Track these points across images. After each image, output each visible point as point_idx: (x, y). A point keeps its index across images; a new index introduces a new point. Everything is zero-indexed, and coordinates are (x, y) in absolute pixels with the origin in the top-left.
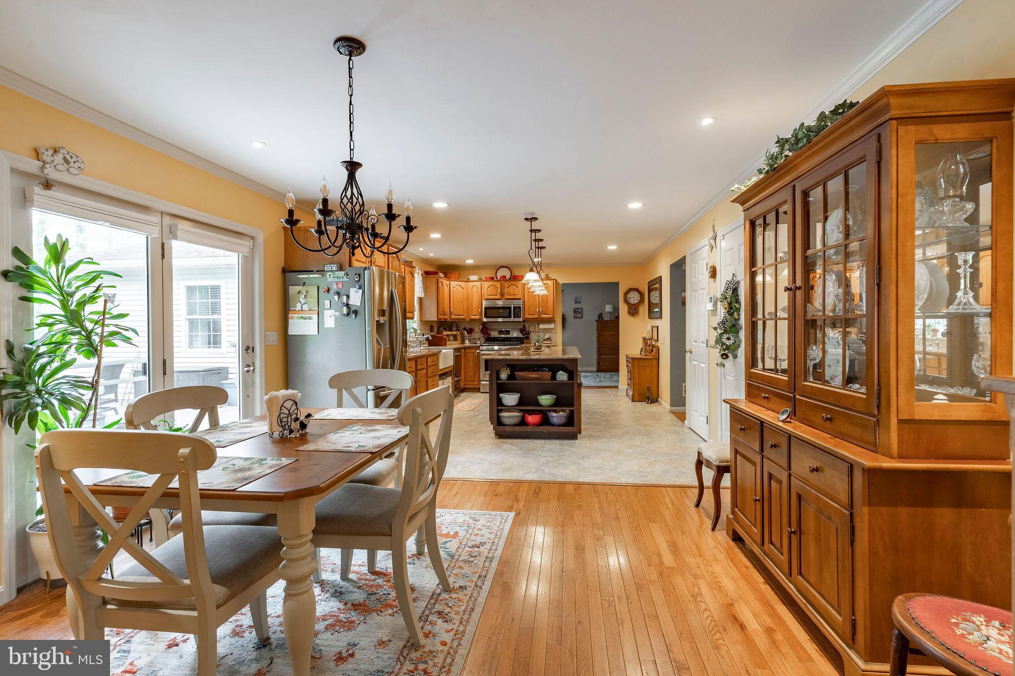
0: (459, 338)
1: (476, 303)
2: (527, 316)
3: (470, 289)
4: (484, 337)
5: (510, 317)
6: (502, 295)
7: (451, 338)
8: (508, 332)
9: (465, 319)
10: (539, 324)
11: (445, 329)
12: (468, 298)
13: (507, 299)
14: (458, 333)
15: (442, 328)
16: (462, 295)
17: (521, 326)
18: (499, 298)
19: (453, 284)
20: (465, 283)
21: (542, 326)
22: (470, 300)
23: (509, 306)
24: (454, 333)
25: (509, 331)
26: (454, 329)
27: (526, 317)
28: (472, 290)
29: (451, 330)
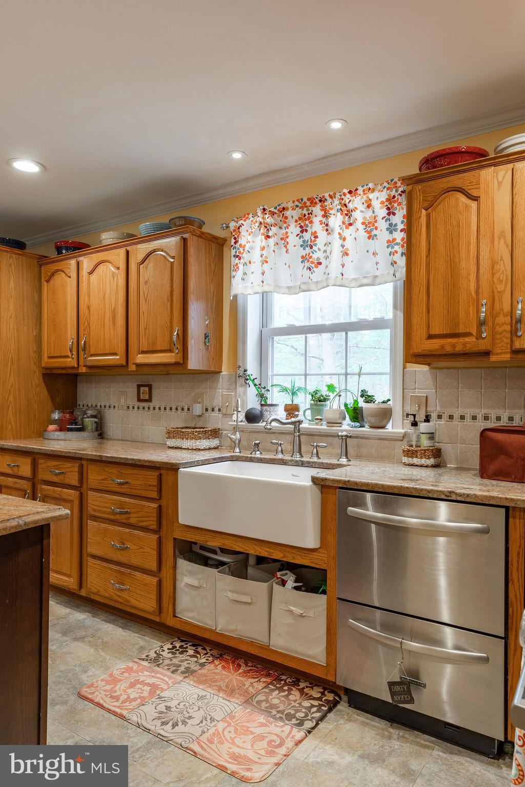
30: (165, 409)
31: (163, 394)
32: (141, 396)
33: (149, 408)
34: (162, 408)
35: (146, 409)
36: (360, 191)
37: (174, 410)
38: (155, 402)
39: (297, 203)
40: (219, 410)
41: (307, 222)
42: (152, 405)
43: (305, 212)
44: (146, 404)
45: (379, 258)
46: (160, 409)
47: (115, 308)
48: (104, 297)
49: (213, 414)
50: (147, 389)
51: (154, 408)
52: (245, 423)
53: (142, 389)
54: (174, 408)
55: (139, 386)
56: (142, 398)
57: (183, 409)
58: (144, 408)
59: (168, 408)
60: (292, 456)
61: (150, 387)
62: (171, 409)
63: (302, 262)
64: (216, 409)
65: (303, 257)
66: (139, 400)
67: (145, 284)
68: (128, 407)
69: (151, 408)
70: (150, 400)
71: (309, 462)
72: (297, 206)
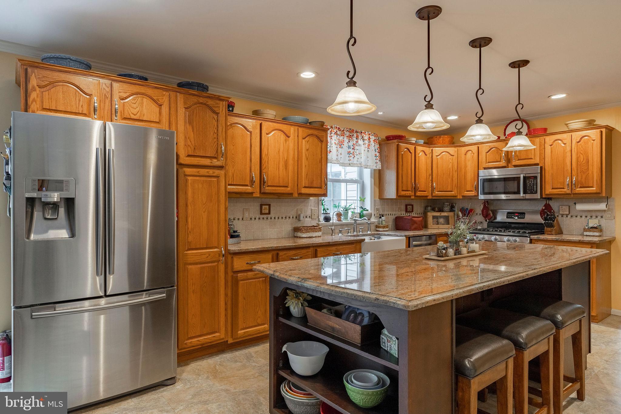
0: (451, 221)
1: (470, 175)
2: (549, 190)
3: (463, 156)
4: (486, 220)
5: (518, 192)
6: (508, 161)
7: (441, 220)
8: (522, 214)
9: (456, 196)
10: (575, 204)
11: (433, 210)
12: (459, 169)
13: (515, 166)
14: (451, 214)
15: (429, 208)
16: (450, 166)
17: (540, 206)
18: (504, 165)
19: (437, 150)
20: (456, 149)
21: (580, 207)
22: (463, 171)
23: (518, 176)
24: (445, 214)
25: (524, 213)
26: (447, 208)
27: (547, 192)
28: (465, 158)
29: (441, 210)
30: (278, 218)
31: (277, 209)
32: (263, 211)
33: (267, 218)
34: (277, 218)
35: (265, 219)
36: (367, 133)
37: (284, 218)
38: (272, 215)
39: (348, 129)
40: (310, 217)
41: (350, 138)
42: (269, 216)
43: (351, 134)
44: (265, 216)
45: (369, 159)
46: (275, 218)
47: (286, 160)
48: (279, 151)
49: (306, 219)
50: (267, 207)
51: (271, 218)
52: (324, 222)
53: (264, 207)
54: (284, 217)
55: (261, 206)
56: (263, 212)
57: (289, 218)
58: (263, 218)
59: (280, 218)
60: (353, 233)
61: (269, 205)
62: (282, 218)
63: (348, 154)
64: (308, 217)
65: (348, 152)
66: (261, 213)
67: (307, 151)
68: (251, 219)
69: (269, 218)
70: (269, 213)
71: (366, 234)
72: (348, 131)
